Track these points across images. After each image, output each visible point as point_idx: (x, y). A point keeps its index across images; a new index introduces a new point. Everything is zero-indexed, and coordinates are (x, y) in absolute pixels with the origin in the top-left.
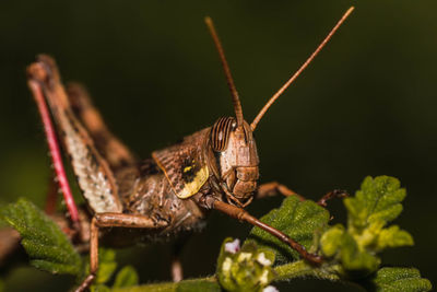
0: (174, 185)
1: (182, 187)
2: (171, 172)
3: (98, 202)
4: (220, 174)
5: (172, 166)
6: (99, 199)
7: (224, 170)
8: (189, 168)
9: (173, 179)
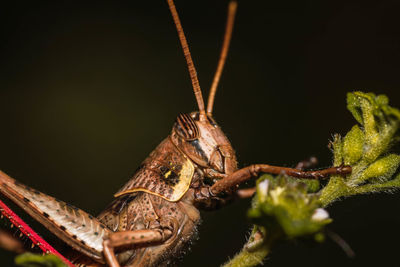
0: (162, 193)
1: (171, 191)
2: (152, 186)
3: (95, 239)
4: (206, 159)
5: (149, 182)
6: (94, 236)
7: (208, 154)
8: (169, 173)
9: (157, 190)
